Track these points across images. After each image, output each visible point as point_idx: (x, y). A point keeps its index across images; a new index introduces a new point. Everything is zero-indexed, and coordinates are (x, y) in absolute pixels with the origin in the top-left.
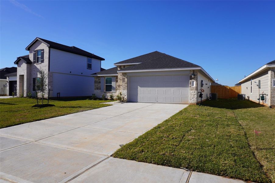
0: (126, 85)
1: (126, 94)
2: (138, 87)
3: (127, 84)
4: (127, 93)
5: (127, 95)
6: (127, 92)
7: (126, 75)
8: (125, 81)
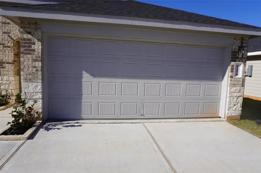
0: (39, 64)
1: (40, 95)
2: (84, 72)
3: (42, 61)
4: (43, 93)
5: (42, 98)
6: (43, 88)
7: (36, 29)
8: (34, 50)
